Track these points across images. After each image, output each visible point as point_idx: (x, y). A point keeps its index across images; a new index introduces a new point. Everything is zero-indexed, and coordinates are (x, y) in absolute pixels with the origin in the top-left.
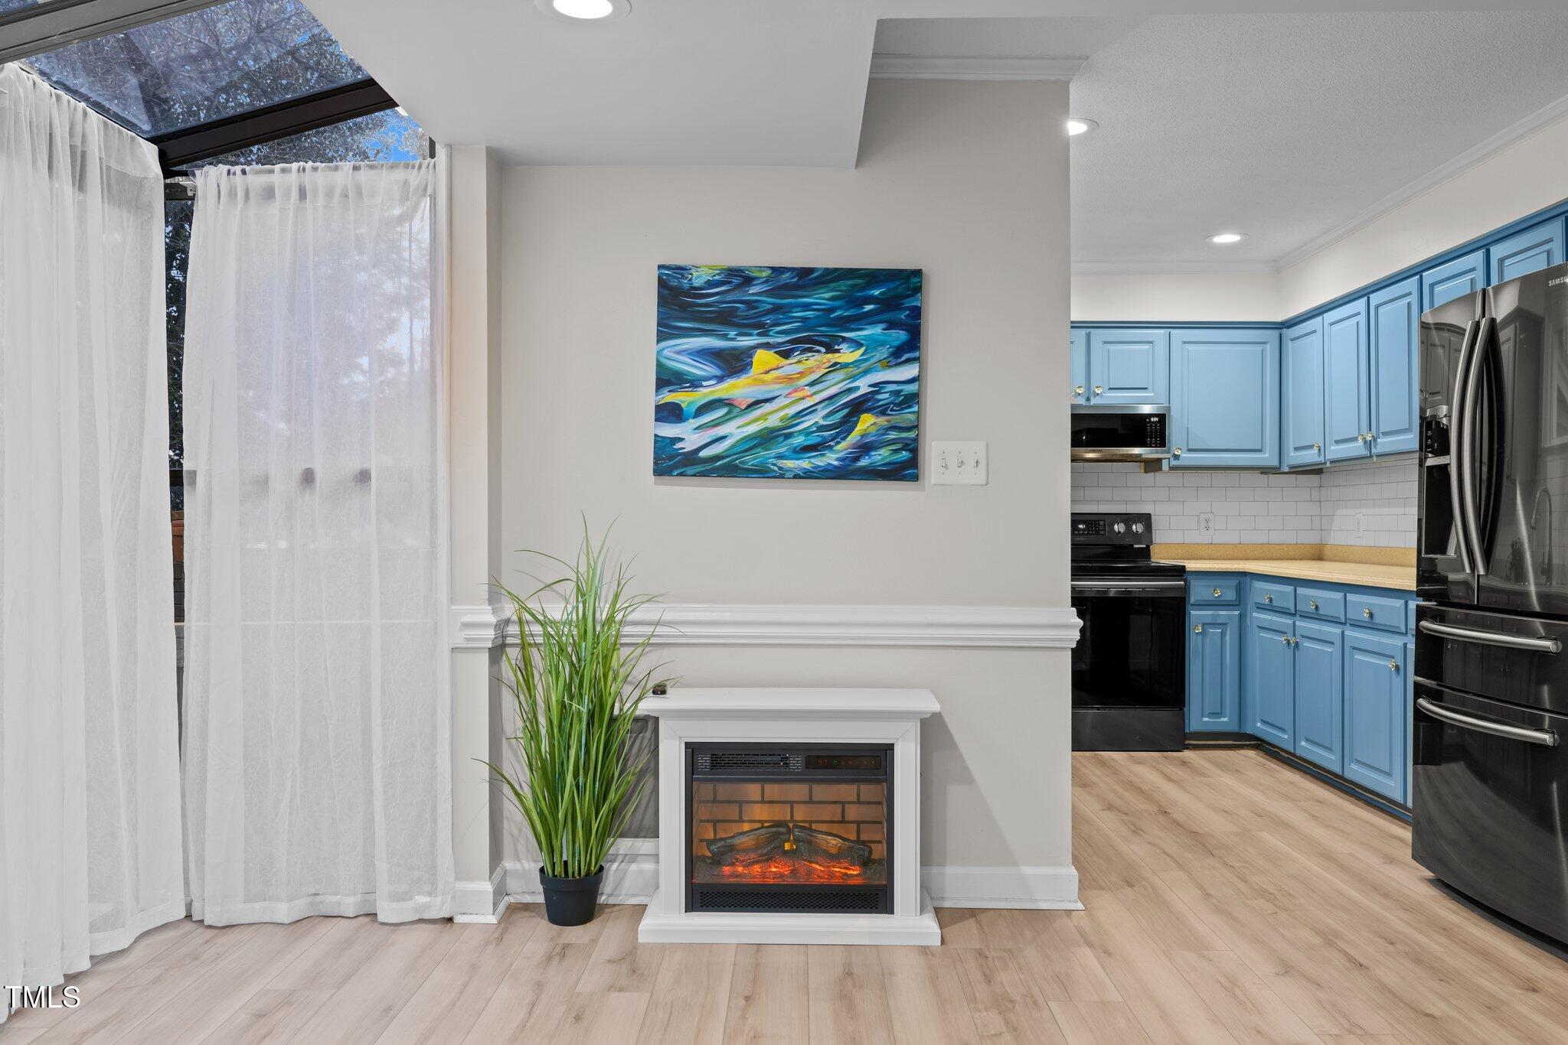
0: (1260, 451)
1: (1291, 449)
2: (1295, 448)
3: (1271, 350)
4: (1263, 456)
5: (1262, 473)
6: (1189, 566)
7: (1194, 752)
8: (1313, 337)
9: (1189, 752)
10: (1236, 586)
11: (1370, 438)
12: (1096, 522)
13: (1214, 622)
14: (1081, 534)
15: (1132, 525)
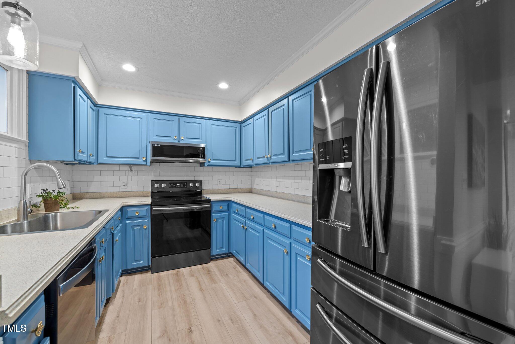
0: (235, 161)
1: (244, 160)
3: (238, 129)
5: (235, 167)
6: (212, 199)
7: (214, 263)
8: (250, 125)
9: (212, 262)
10: (227, 205)
11: (269, 157)
12: (184, 183)
13: (220, 217)
14: (178, 187)
15: (195, 184)
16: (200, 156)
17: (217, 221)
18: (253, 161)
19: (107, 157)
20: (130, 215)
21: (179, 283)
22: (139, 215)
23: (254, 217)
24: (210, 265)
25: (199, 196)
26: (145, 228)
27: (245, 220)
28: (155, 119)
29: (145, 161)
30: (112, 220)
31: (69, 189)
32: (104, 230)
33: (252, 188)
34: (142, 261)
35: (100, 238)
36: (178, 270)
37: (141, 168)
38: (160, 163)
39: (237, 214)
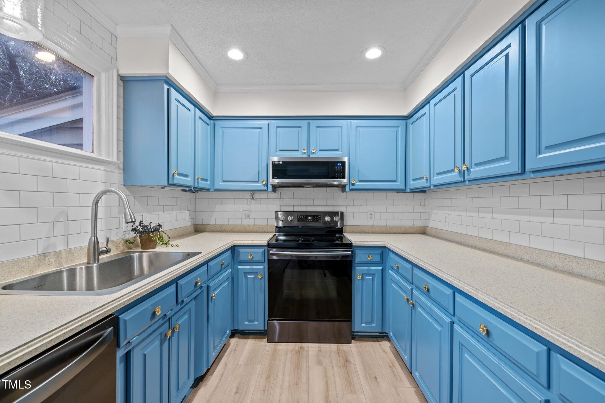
0: (395, 181)
1: (411, 180)
2: (413, 179)
3: (401, 131)
4: (397, 184)
5: (397, 192)
6: (355, 243)
7: (356, 344)
8: (424, 117)
9: (354, 343)
10: (380, 253)
11: (464, 168)
12: (317, 216)
13: (368, 273)
14: (309, 222)
15: (334, 217)
16: (337, 176)
17: (363, 278)
18: (429, 180)
19: (224, 181)
20: (242, 257)
22: (253, 259)
23: (430, 290)
24: (350, 348)
26: (260, 278)
27: (410, 288)
28: (277, 127)
29: (266, 185)
30: (205, 267)
31: (190, 220)
32: (173, 288)
33: (425, 227)
34: (257, 323)
35: (151, 305)
36: (302, 345)
37: (264, 195)
38: (288, 188)
39: (396, 273)
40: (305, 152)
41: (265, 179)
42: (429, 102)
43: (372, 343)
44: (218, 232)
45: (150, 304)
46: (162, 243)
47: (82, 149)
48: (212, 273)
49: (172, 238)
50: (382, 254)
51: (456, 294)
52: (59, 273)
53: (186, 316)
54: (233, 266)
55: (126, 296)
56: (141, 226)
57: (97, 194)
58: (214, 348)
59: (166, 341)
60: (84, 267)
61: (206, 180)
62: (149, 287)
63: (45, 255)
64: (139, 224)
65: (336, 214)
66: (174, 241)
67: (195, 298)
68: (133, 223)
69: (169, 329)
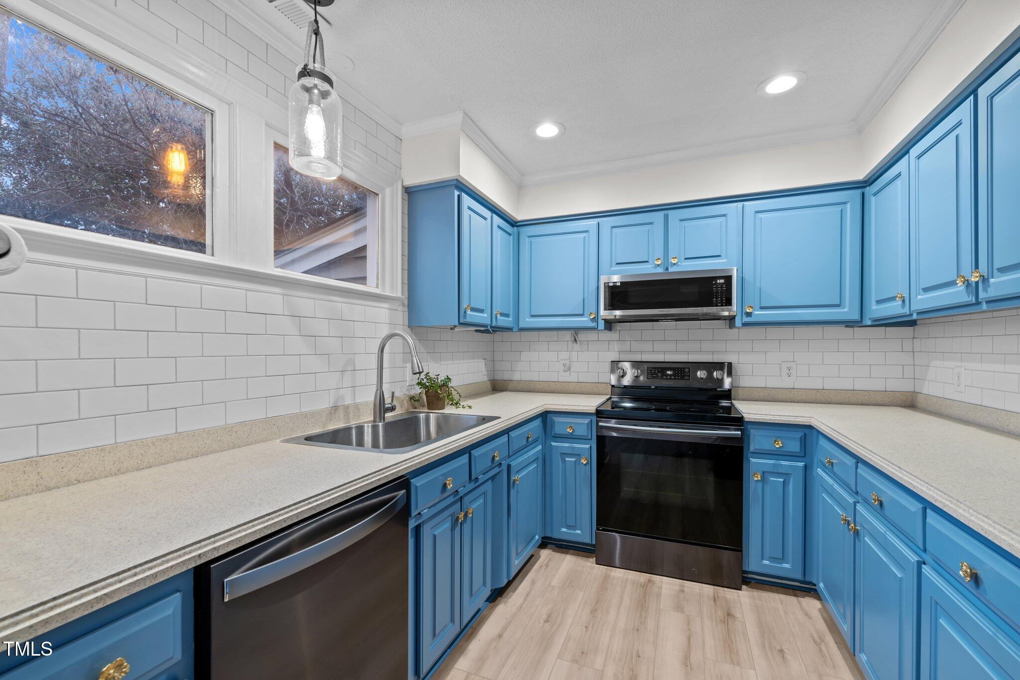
0: (838, 306)
1: (873, 302)
2: (877, 301)
3: (851, 212)
4: (844, 309)
5: (846, 326)
6: (750, 417)
7: (749, 593)
8: (898, 182)
9: (747, 591)
10: (801, 438)
12: (682, 370)
13: (775, 471)
14: (669, 379)
15: (713, 372)
16: (717, 301)
17: (763, 480)
18: (907, 301)
19: (532, 316)
20: (558, 430)
21: (641, 615)
22: (574, 434)
23: (885, 504)
24: (739, 596)
25: (724, 403)
26: (584, 463)
27: (851, 500)
28: (613, 227)
29: (595, 320)
30: (504, 439)
31: (486, 373)
32: (464, 459)
33: (914, 394)
34: (579, 531)
35: (442, 475)
36: (651, 577)
37: (592, 336)
38: (631, 323)
39: (830, 473)
40: (659, 263)
41: (594, 310)
42: (907, 152)
43: (782, 596)
44: (524, 391)
45: (440, 474)
46: (451, 403)
47: (366, 284)
48: (515, 446)
49: (463, 398)
50: (803, 439)
51: (928, 511)
52: (348, 429)
53: (481, 501)
54: (545, 442)
55: (417, 458)
56: (427, 379)
57: (383, 339)
58: (517, 554)
59: (457, 528)
60: (370, 425)
61: (507, 315)
62: (440, 452)
63: (335, 408)
64: (425, 376)
65: (719, 366)
66: (465, 401)
67: (493, 478)
68: (418, 375)
69: (461, 511)
